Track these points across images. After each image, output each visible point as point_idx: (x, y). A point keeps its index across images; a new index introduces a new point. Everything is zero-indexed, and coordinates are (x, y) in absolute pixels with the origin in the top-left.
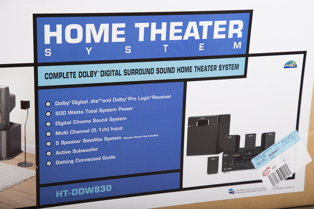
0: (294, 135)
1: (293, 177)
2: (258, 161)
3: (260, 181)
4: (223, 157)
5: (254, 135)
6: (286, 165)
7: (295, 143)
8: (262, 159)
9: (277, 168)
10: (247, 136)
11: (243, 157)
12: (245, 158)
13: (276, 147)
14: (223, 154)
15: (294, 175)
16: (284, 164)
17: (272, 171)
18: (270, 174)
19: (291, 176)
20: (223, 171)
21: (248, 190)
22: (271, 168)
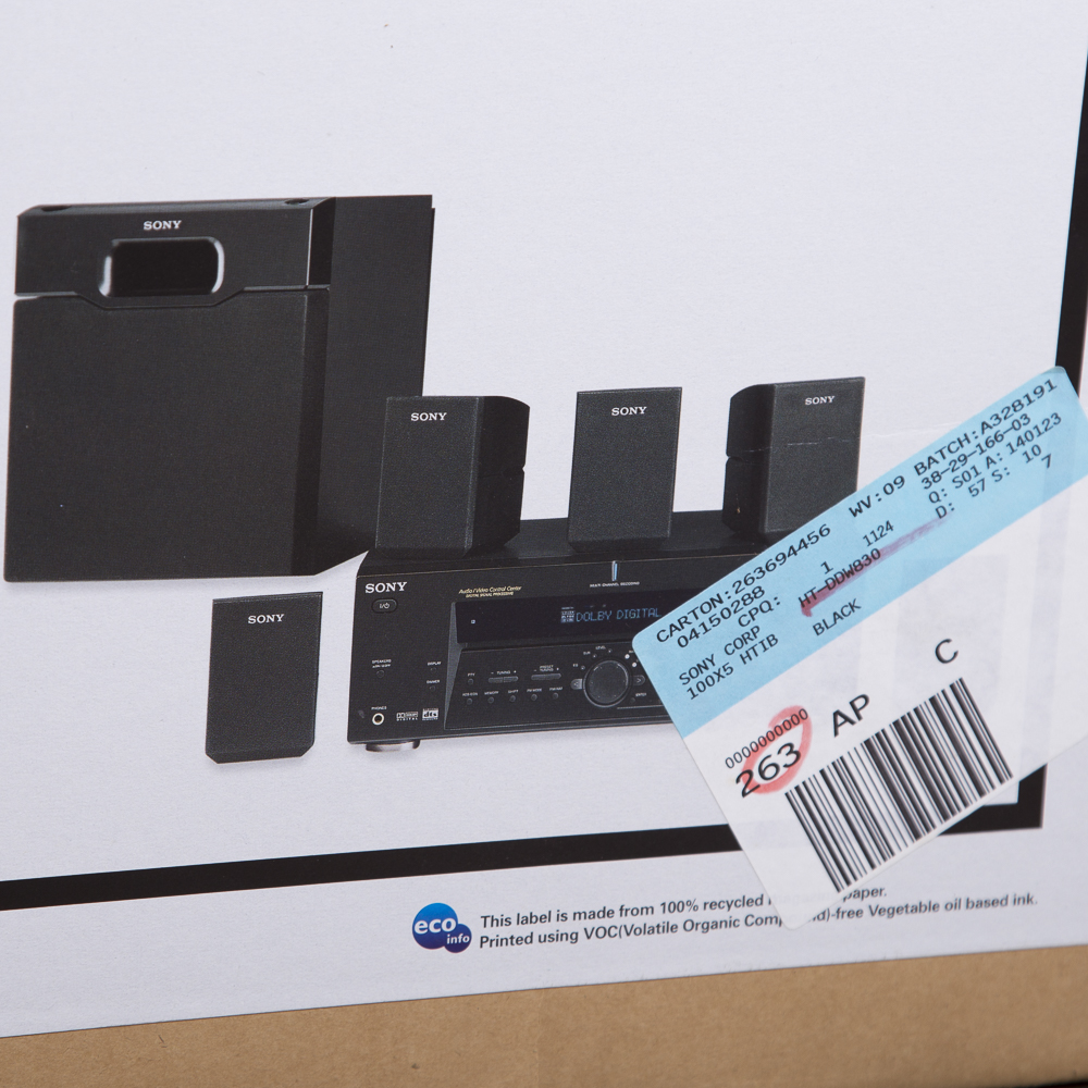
0: (1037, 412)
1: (1026, 810)
2: (697, 652)
3: (717, 839)
4: (363, 604)
5: (663, 406)
6: (959, 689)
7: (1051, 490)
8: (730, 629)
9: (878, 719)
10: (593, 409)
11: (556, 605)
12: (568, 616)
13: (869, 520)
14: (364, 576)
15: (1033, 786)
16: (939, 680)
17: (825, 748)
18: (807, 771)
19: (1005, 794)
20: (362, 731)
21: (602, 923)
22: (821, 721)
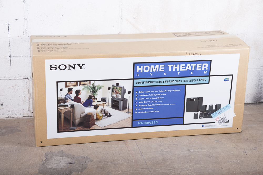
0: (228, 106)
1: (228, 122)
2: (214, 115)
3: (215, 123)
4: (200, 113)
5: (212, 105)
6: (225, 117)
7: (229, 109)
8: (215, 114)
9: (222, 118)
10: (209, 105)
11: (208, 113)
13: (221, 110)
15: (228, 121)
16: (224, 116)
17: (219, 119)
18: (218, 120)
19: (227, 121)
20: (200, 118)
21: (210, 126)
22: (219, 118)
